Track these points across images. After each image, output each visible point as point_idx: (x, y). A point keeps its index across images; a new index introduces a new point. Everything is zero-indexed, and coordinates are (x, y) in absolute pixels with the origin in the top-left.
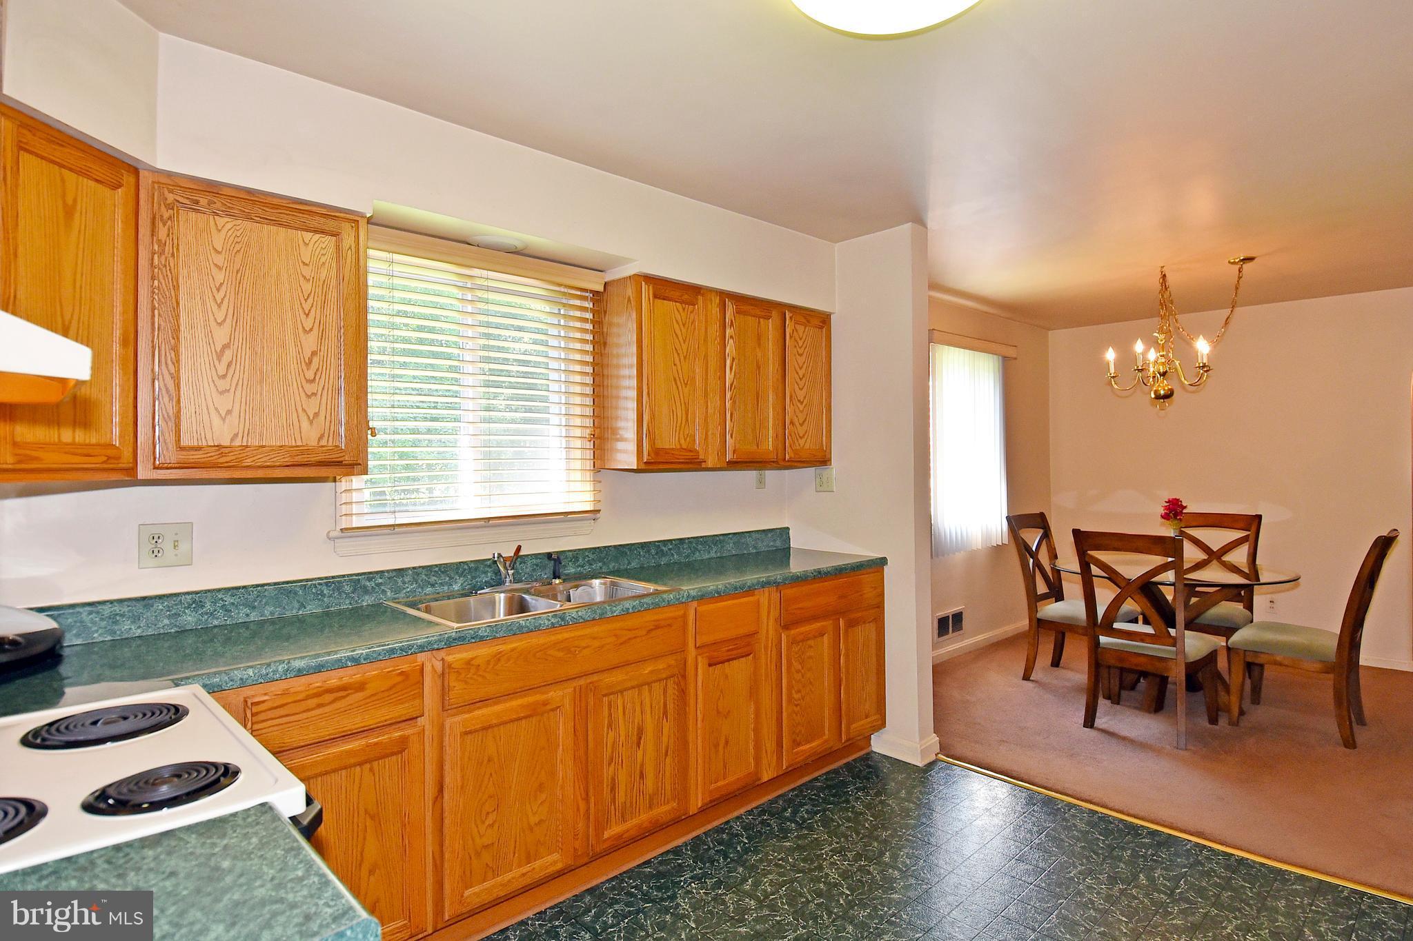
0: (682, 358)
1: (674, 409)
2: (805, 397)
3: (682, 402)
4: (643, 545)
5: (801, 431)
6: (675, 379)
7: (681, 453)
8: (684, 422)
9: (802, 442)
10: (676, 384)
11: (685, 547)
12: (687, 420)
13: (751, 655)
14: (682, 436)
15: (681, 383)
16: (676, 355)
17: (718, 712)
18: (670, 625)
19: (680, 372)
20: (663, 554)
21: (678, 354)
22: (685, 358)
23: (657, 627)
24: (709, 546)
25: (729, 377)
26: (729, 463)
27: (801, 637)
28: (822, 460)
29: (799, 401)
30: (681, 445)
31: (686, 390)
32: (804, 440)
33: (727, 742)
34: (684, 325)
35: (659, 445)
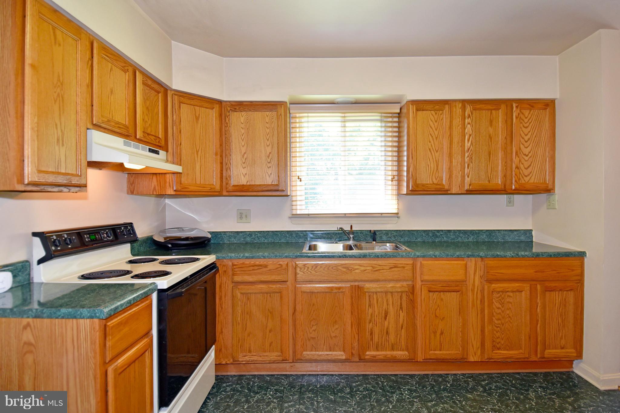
0: (435, 138)
1: (429, 164)
2: (530, 152)
3: (434, 160)
4: (425, 231)
5: (526, 172)
6: (430, 149)
7: (433, 186)
8: (435, 170)
9: (527, 179)
10: (431, 152)
11: (451, 234)
12: (437, 169)
13: (460, 292)
14: (434, 177)
15: (434, 151)
16: (430, 137)
17: (436, 316)
18: (404, 267)
19: (433, 145)
20: (437, 237)
21: (432, 137)
22: (436, 138)
23: (395, 267)
24: (468, 236)
25: (467, 145)
26: (467, 190)
27: (501, 289)
28: (548, 190)
29: (525, 155)
30: (433, 182)
31: (437, 154)
32: (529, 178)
33: (442, 333)
34: (436, 122)
35: (419, 182)
